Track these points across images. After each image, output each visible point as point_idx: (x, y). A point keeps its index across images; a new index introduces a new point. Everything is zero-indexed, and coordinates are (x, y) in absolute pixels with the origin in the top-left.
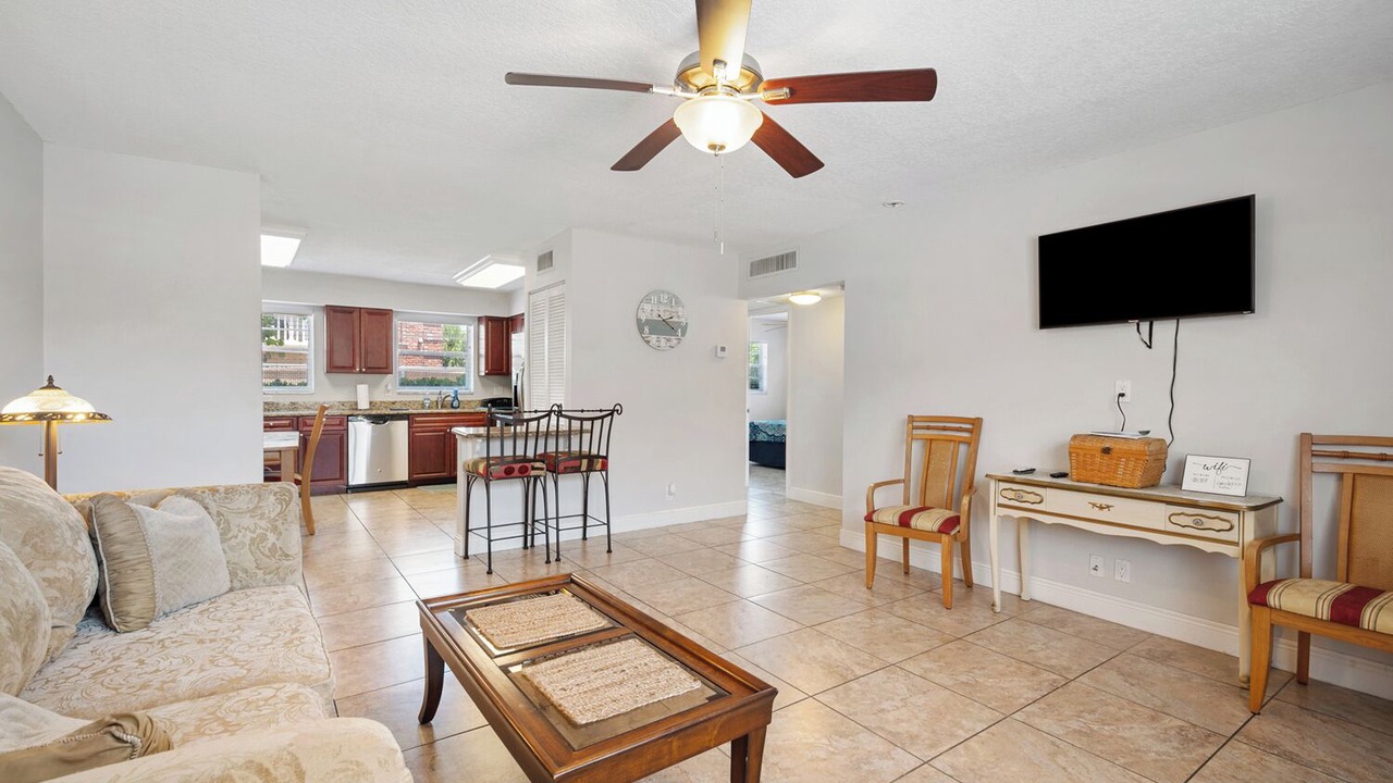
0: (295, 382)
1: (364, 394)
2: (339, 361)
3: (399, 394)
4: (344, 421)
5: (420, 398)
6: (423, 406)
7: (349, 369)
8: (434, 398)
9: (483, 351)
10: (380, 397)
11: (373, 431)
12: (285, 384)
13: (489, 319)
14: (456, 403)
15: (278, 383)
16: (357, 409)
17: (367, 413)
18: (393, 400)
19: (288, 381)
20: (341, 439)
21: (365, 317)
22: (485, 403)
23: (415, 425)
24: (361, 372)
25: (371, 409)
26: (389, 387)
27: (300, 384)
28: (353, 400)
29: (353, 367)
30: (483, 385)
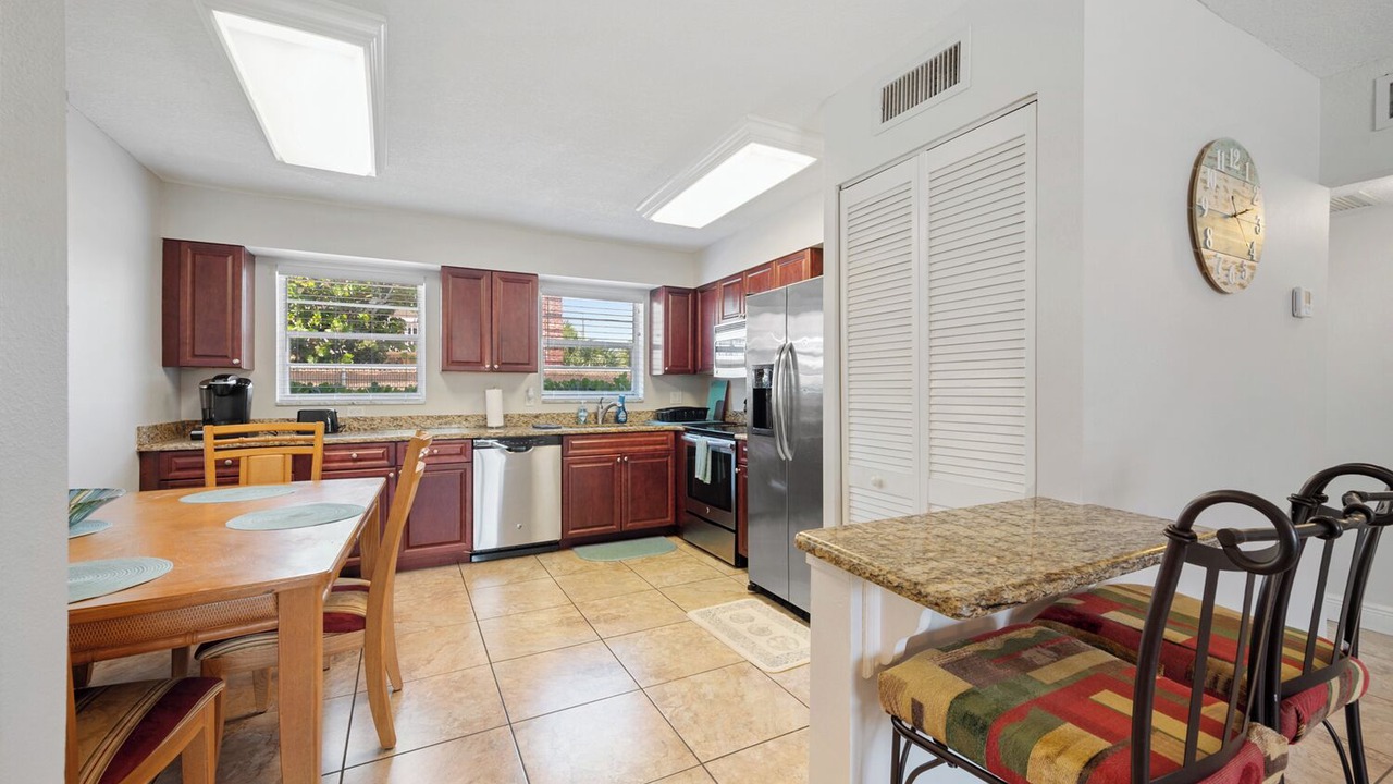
0: (402, 385)
1: (498, 402)
2: (460, 353)
3: (544, 402)
4: (469, 446)
5: (573, 409)
6: (577, 420)
7: (473, 366)
8: (592, 408)
9: (659, 340)
10: (519, 407)
11: (508, 464)
12: (388, 390)
13: (671, 291)
14: (622, 416)
15: (375, 389)
16: (485, 427)
17: (502, 433)
18: (535, 412)
19: (392, 385)
20: (463, 476)
21: (499, 286)
22: (663, 416)
23: (571, 452)
24: (492, 370)
25: (505, 426)
26: (531, 393)
27: (407, 390)
28: (483, 413)
29: (481, 362)
30: (658, 390)
